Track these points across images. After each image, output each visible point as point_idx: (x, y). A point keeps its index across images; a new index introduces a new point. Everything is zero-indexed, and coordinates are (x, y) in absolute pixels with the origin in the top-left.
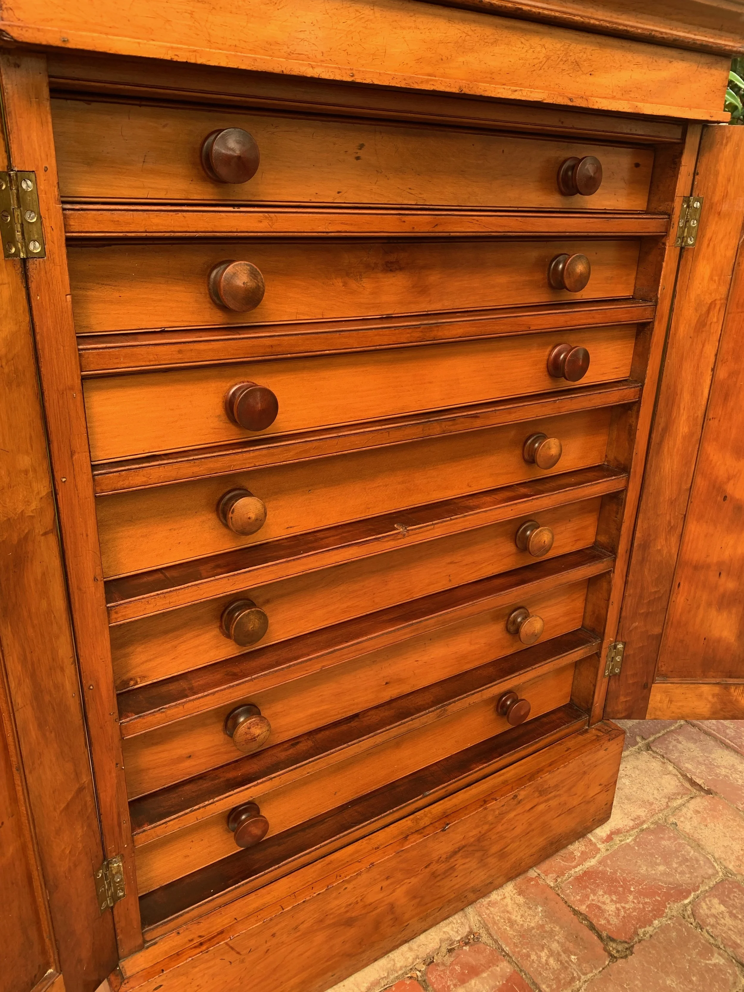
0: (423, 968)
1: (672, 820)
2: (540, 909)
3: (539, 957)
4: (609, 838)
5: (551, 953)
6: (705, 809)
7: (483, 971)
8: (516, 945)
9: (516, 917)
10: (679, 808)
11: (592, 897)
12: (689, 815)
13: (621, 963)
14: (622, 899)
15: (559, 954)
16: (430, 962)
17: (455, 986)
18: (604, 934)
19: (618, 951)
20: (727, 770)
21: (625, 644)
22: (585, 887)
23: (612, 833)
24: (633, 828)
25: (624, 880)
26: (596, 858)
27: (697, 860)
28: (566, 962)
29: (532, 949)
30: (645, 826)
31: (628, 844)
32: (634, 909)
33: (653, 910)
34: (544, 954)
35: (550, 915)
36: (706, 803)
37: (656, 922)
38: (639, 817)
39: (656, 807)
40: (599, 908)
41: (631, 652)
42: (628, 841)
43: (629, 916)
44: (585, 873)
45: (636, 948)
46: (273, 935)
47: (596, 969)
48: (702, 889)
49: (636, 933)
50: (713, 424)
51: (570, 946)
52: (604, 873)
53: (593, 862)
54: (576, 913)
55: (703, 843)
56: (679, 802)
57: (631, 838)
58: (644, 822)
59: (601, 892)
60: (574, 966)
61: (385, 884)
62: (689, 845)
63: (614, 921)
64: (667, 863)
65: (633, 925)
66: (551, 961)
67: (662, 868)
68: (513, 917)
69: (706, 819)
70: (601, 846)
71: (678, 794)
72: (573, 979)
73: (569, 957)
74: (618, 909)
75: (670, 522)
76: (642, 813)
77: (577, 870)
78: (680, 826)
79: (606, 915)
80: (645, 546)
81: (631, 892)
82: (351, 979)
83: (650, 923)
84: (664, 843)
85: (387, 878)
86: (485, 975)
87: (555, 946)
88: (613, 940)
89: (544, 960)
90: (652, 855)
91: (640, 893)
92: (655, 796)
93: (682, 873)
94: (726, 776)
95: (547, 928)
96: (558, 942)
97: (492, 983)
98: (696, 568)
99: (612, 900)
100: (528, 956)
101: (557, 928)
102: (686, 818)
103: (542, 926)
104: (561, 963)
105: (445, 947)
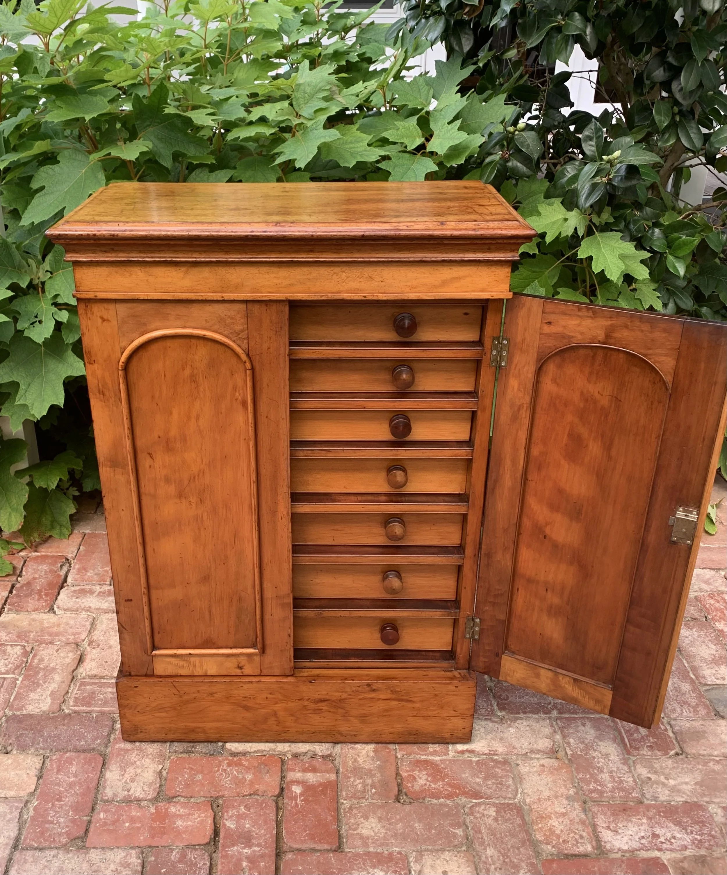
0: (290, 757)
1: (519, 762)
2: (378, 763)
3: (355, 781)
4: (462, 752)
5: (364, 783)
6: (551, 767)
7: (319, 772)
8: (347, 770)
9: (361, 760)
10: (531, 759)
11: (417, 772)
12: (535, 764)
13: (398, 805)
14: (435, 781)
15: (367, 785)
16: (296, 756)
17: (299, 771)
18: (404, 790)
19: (404, 801)
20: (600, 755)
21: (480, 619)
22: (417, 766)
23: (467, 751)
24: (485, 754)
25: (447, 775)
26: (441, 758)
27: (508, 787)
28: (368, 790)
29: (355, 776)
30: (495, 757)
31: (471, 761)
32: (435, 789)
33: (448, 794)
34: (358, 781)
35: (380, 768)
36: (556, 765)
37: (442, 800)
38: (496, 751)
39: (515, 751)
40: (414, 778)
41: (485, 627)
42: (474, 759)
43: (429, 790)
44: (426, 762)
45: (416, 804)
46: (198, 691)
47: (381, 800)
48: (493, 800)
49: (424, 799)
50: (531, 485)
51: (378, 785)
52: (437, 766)
53: (437, 758)
54: (397, 774)
55: (524, 782)
56: (538, 756)
57: (477, 759)
58: (497, 755)
59: (424, 773)
60: (370, 794)
61: (269, 696)
62: (513, 778)
63: (417, 788)
64: (485, 779)
65: (426, 795)
66: (360, 786)
67: (478, 780)
68: (359, 759)
69: (544, 771)
70: (451, 754)
71: (542, 752)
72: (363, 798)
73: (372, 789)
74: (426, 784)
75: (504, 543)
76: (501, 749)
77: (422, 757)
78: (521, 768)
79: (415, 783)
80: (489, 555)
81: (443, 781)
82: (250, 744)
83: (438, 798)
84: (497, 770)
85: (271, 694)
86: (319, 774)
87: (369, 781)
88: (406, 795)
89: (355, 784)
90: (481, 772)
91: (449, 784)
92: (523, 747)
93: (490, 788)
94: (594, 758)
95: (373, 772)
96: (373, 780)
97: (319, 779)
98: (529, 581)
99: (427, 780)
100: (350, 778)
101: (379, 775)
102: (530, 765)
103: (372, 770)
104: (365, 789)
105: (310, 754)
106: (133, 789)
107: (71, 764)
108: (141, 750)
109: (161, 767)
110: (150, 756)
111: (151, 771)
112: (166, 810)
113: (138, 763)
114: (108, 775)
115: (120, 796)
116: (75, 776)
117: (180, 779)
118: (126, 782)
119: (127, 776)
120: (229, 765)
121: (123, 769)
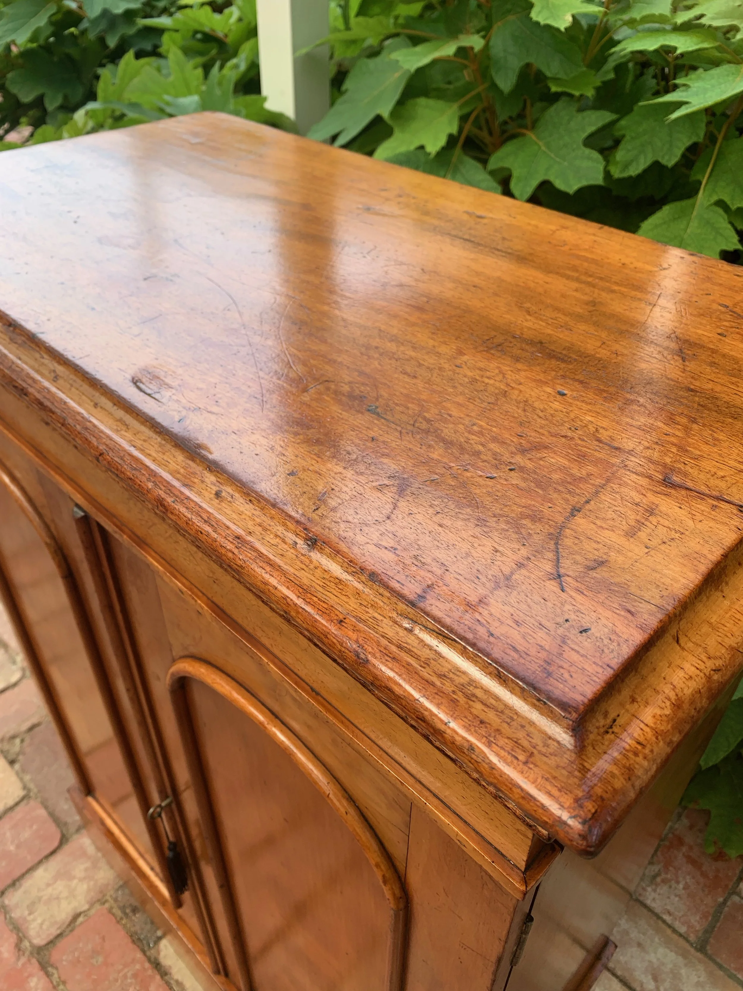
106: (36, 914)
107: (31, 827)
108: (95, 866)
109: (86, 907)
110: (92, 883)
111: (75, 904)
112: (28, 977)
113: (75, 882)
114: (40, 873)
115: (16, 914)
116: (18, 847)
117: (81, 945)
118: (40, 899)
119: (50, 890)
120: (135, 976)
121: (58, 876)
